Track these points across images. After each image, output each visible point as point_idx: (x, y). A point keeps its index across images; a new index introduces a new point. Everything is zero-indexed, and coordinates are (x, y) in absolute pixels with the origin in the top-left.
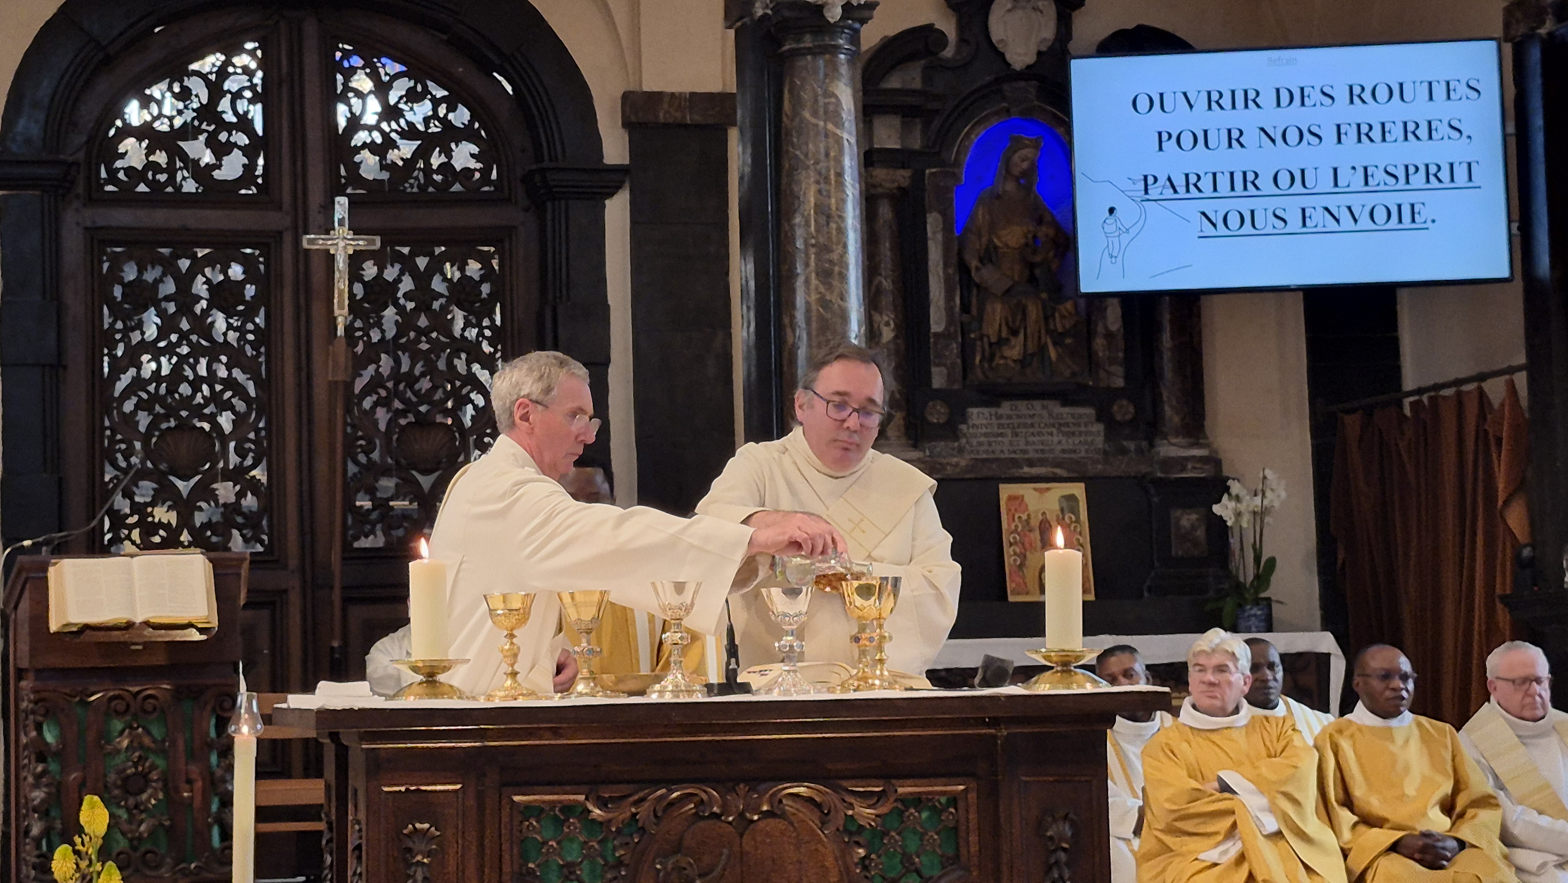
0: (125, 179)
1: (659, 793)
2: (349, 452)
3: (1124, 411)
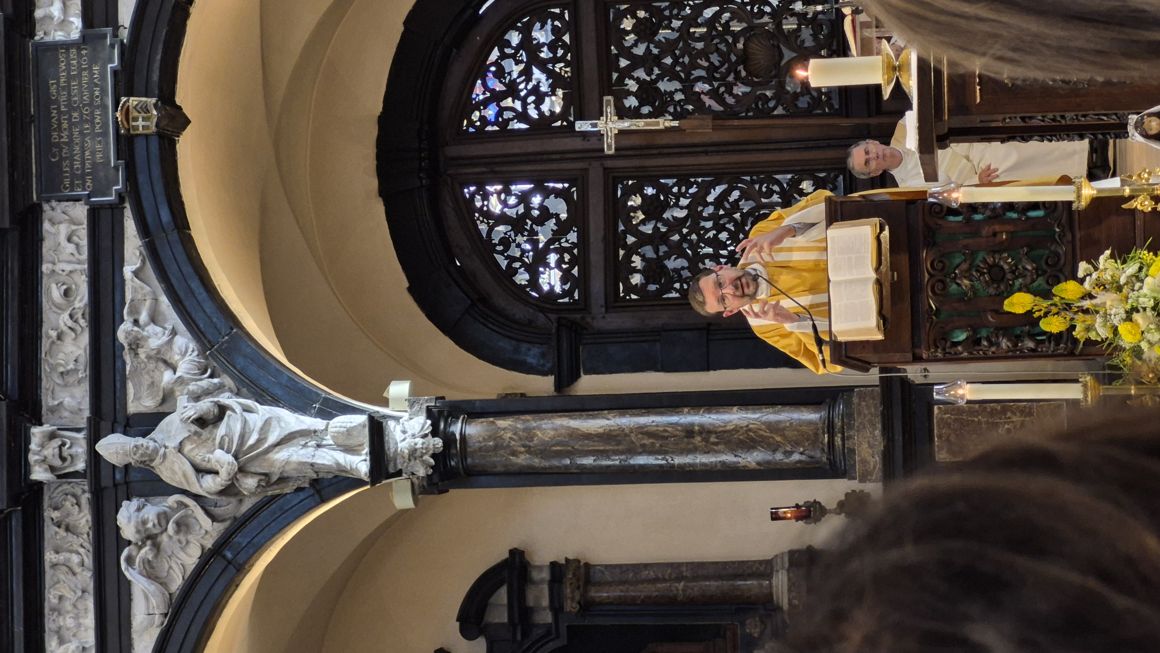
0: (569, 284)
2: (767, 114)
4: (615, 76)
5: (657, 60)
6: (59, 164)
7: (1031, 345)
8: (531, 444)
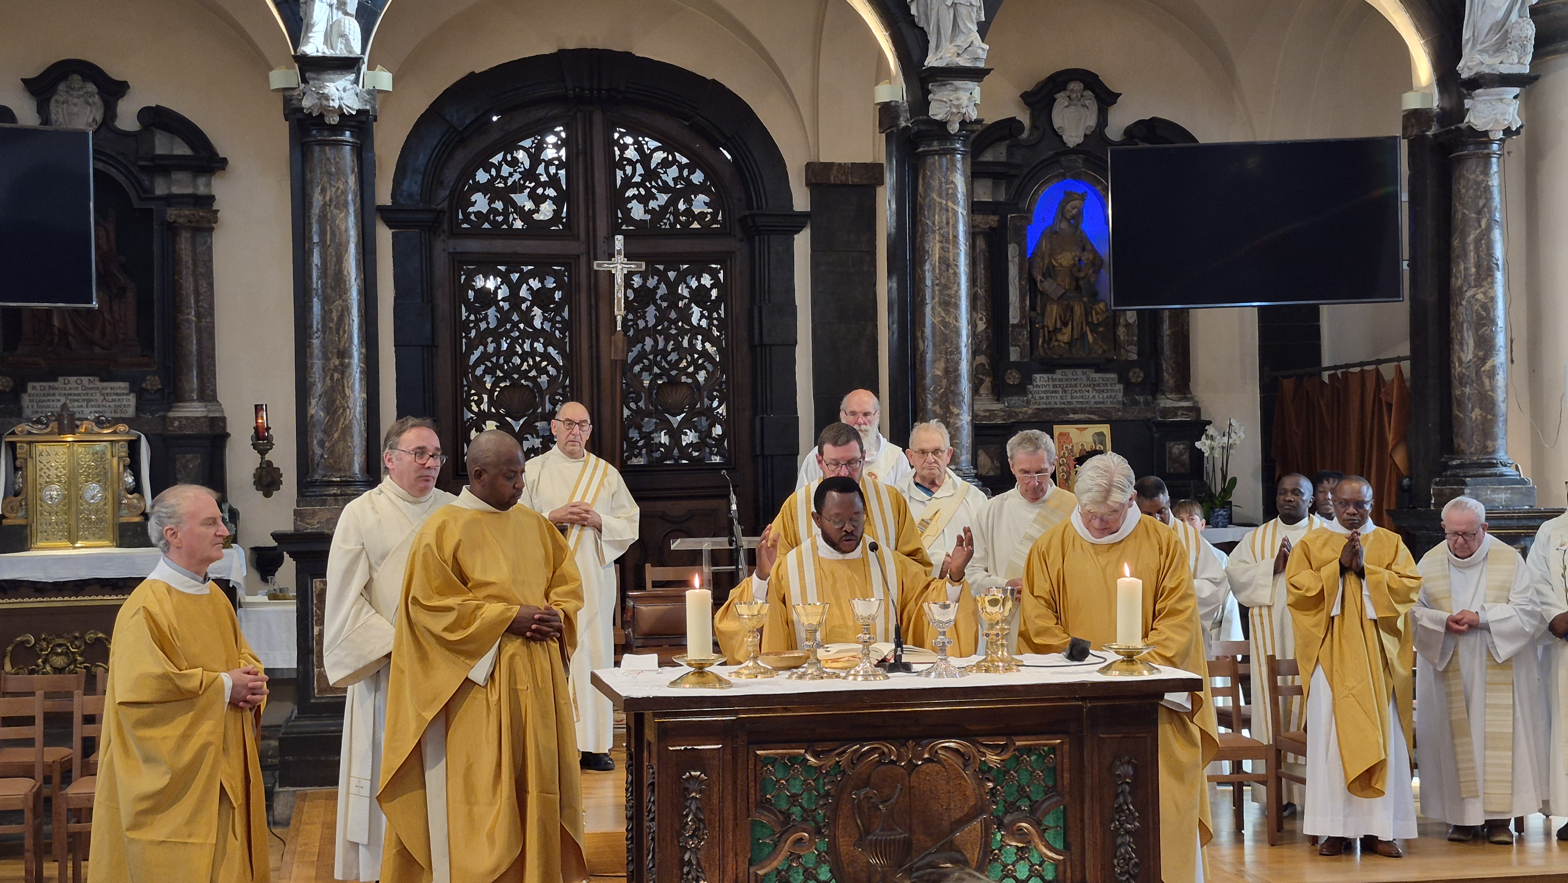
0: (475, 219)
1: (855, 747)
2: (625, 403)
3: (1136, 376)
4: (661, 267)
5: (673, 305)
8: (332, 207)
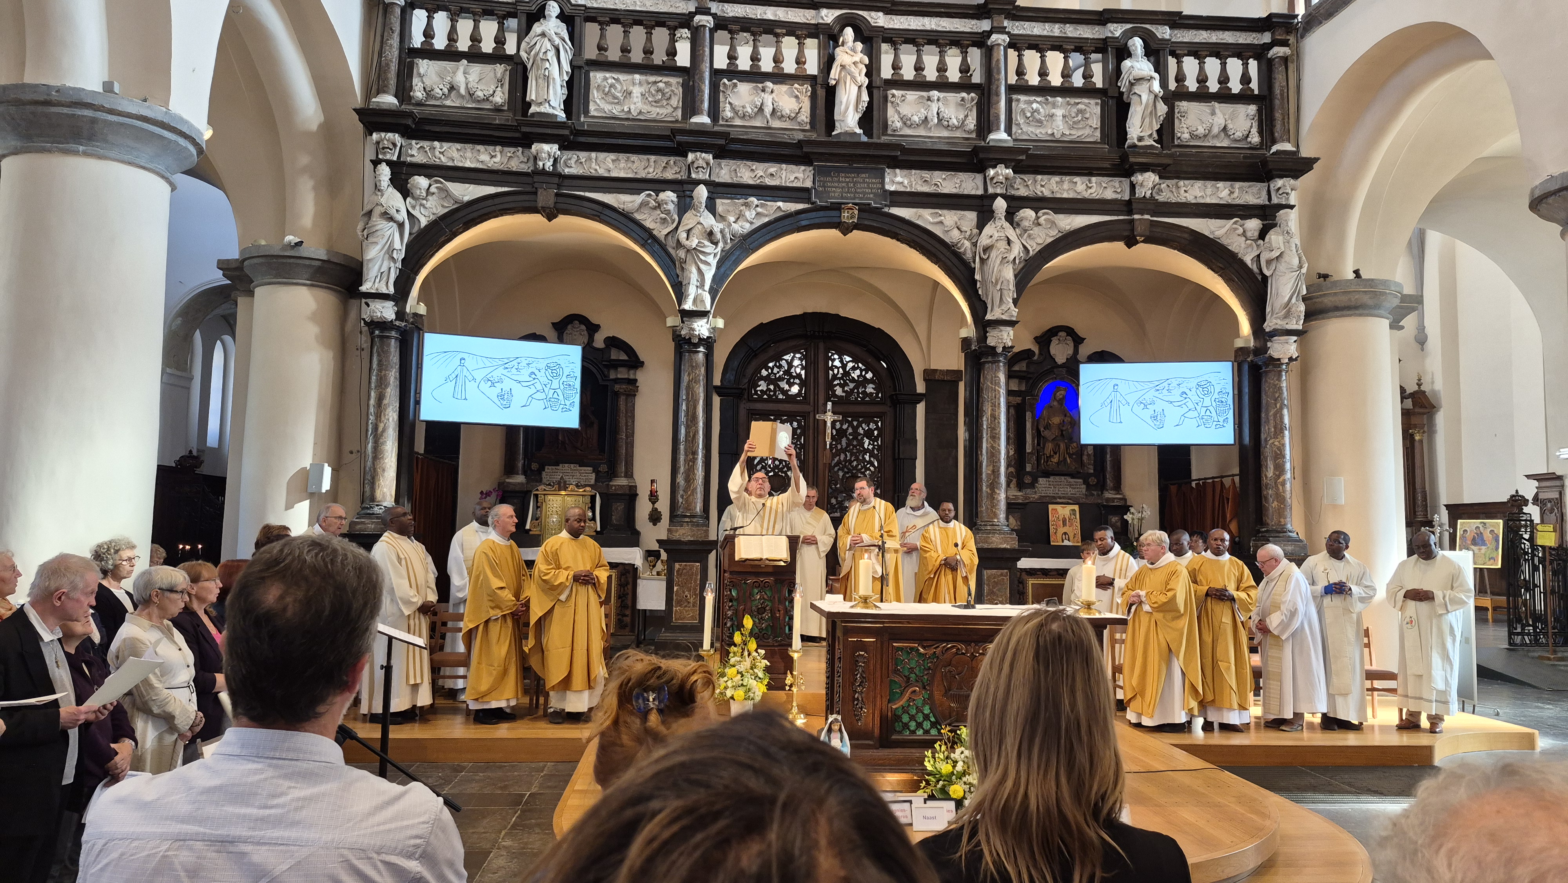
0: (760, 394)
1: (944, 645)
3: (1093, 481)
4: (850, 419)
6: (830, 176)
7: (728, 625)
8: (692, 382)
